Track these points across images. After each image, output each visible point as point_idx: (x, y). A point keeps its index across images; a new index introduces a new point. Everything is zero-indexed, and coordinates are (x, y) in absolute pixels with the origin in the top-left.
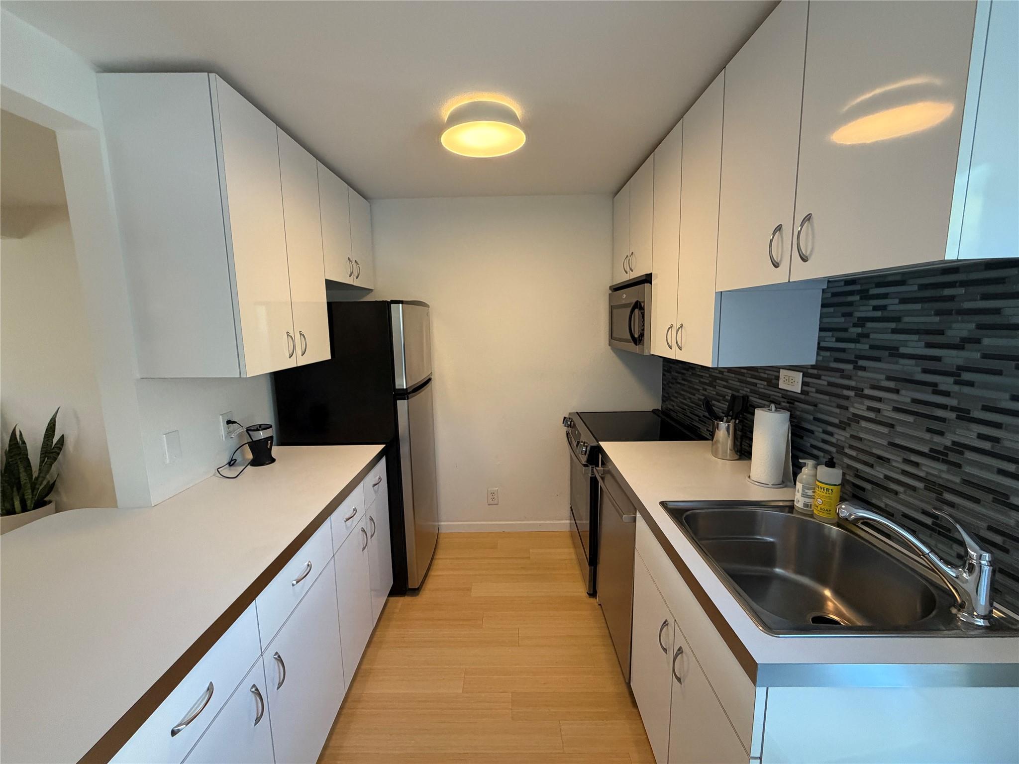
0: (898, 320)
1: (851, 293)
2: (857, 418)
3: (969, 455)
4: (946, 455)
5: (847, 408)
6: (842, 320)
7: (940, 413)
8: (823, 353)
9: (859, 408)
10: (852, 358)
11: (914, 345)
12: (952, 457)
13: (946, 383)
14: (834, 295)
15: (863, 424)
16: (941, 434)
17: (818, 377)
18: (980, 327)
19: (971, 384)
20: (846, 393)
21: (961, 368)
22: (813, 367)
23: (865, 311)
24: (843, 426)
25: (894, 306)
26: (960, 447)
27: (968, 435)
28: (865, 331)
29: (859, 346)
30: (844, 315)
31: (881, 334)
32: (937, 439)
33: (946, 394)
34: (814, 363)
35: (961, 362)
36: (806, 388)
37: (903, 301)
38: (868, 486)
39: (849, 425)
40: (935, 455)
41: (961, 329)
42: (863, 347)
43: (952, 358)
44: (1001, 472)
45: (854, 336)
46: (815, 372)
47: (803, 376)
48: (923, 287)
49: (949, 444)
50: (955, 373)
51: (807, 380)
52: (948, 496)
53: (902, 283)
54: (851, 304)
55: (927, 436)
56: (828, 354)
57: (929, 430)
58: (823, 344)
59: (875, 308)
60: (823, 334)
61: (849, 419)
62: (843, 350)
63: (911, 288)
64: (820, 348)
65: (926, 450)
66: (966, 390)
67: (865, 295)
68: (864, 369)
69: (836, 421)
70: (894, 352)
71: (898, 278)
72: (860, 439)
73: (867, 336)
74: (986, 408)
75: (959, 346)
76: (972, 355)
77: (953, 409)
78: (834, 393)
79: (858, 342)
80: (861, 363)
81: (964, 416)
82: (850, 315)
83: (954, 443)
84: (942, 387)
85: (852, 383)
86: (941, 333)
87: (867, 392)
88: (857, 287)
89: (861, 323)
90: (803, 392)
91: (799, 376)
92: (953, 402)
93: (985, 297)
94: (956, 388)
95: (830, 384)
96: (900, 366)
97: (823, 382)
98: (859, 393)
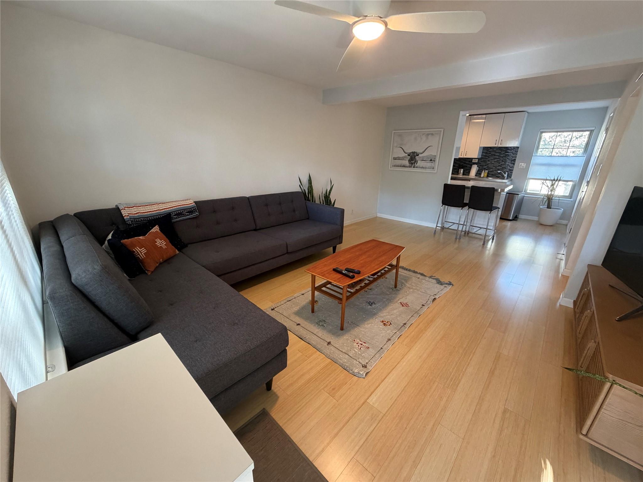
0: (495, 151)
4: (500, 166)
5: (486, 163)
7: (500, 161)
10: (487, 156)
11: (498, 154)
14: (485, 149)
15: (489, 164)
16: (500, 163)
24: (486, 165)
26: (502, 164)
33: (501, 159)
34: (480, 157)
42: (490, 155)
47: (479, 159)
50: (502, 157)
55: (498, 164)
59: (492, 150)
60: (483, 153)
64: (482, 155)
68: (490, 158)
70: (495, 155)
72: (489, 166)
73: (490, 153)
75: (502, 154)
78: (485, 161)
79: (488, 154)
82: (488, 151)
88: (489, 148)
90: (478, 162)
95: (484, 160)
96: (495, 157)
97: (482, 160)
98: (489, 161)
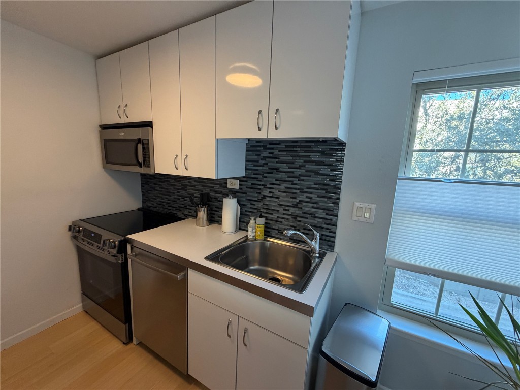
1: (259, 146)
2: (265, 197)
3: (304, 204)
4: (297, 205)
5: (260, 193)
6: (256, 157)
7: (294, 191)
8: (248, 171)
9: (266, 192)
10: (261, 173)
11: (285, 167)
12: (299, 205)
13: (296, 181)
14: (251, 146)
15: (267, 198)
16: (295, 198)
17: (246, 181)
18: (304, 162)
19: (303, 180)
20: (259, 187)
21: (300, 175)
22: (244, 177)
23: (265, 154)
24: (259, 201)
25: (276, 152)
26: (301, 202)
27: (303, 197)
28: (266, 162)
29: (264, 168)
30: (257, 155)
31: (273, 163)
32: (294, 200)
33: (296, 184)
34: (244, 175)
35: (300, 173)
36: (241, 187)
37: (280, 151)
38: (271, 222)
39: (262, 200)
40: (294, 206)
41: (299, 162)
42: (266, 168)
43: (297, 172)
44: (313, 207)
45: (262, 164)
46: (245, 179)
47: (240, 181)
48: (286, 146)
49: (298, 201)
50: (298, 177)
51: (241, 183)
52: (298, 219)
53: (278, 144)
54: (259, 151)
55: (291, 200)
56: (250, 171)
57: (291, 198)
58: (248, 167)
59: (270, 153)
60: (248, 163)
61: (262, 197)
62: (257, 170)
63: (282, 146)
64: (246, 169)
65: (291, 204)
66: (302, 182)
67: (265, 148)
68: (266, 177)
69: (257, 199)
70: (278, 170)
71: (278, 142)
72: (267, 205)
73: (267, 164)
74: (307, 188)
75: (299, 168)
76: (303, 171)
77: (298, 189)
78: (254, 187)
79: (263, 166)
80: (265, 175)
81: (302, 191)
82: (259, 155)
83: (299, 201)
84: (295, 182)
85: (262, 183)
86: (293, 163)
87: (268, 186)
88: (262, 144)
89: (264, 159)
90: (239, 188)
91: (237, 182)
92: (298, 187)
93: (306, 151)
94: (299, 182)
95: (252, 184)
96: (280, 176)
97: (249, 184)
98: (265, 187)
